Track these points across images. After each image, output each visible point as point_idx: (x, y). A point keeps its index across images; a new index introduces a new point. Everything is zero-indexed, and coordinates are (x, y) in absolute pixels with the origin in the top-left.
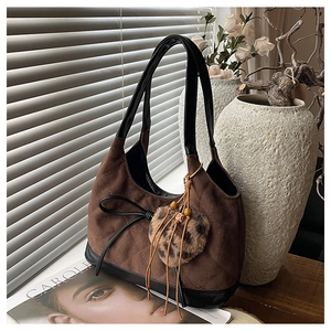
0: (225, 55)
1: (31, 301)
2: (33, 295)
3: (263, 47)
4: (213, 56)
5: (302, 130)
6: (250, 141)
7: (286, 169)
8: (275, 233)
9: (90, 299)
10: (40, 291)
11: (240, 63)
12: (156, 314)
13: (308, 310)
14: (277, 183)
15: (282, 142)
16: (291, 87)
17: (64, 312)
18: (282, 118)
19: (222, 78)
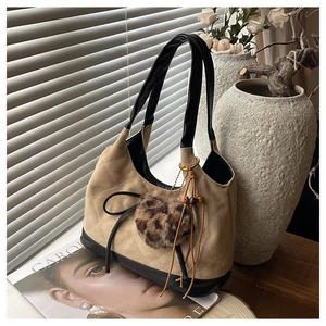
0: (236, 28)
1: (36, 275)
2: (38, 268)
3: (277, 19)
4: (224, 29)
5: (297, 121)
6: (243, 132)
7: (279, 160)
8: (268, 219)
9: (90, 274)
10: (45, 265)
11: (252, 36)
12: (148, 292)
13: (298, 292)
14: (270, 174)
15: (275, 133)
16: (292, 73)
17: (64, 287)
18: (277, 109)
19: (231, 53)
